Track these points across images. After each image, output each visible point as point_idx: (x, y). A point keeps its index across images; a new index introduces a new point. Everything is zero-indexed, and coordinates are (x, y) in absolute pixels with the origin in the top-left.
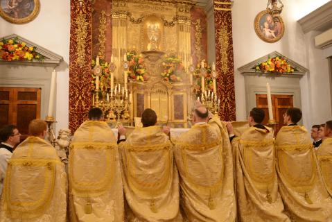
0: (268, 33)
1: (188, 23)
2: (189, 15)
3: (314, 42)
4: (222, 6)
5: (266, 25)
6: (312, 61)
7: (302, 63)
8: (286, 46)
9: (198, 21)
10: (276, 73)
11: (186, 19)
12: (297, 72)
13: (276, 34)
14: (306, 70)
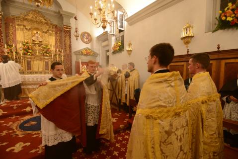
0: (85, 40)
1: (54, 33)
2: (54, 30)
3: (101, 45)
4: (67, 28)
5: (85, 37)
6: (101, 51)
7: (97, 52)
8: (92, 46)
9: (59, 32)
10: (87, 55)
11: (53, 31)
12: (95, 55)
13: (89, 41)
14: (98, 54)
